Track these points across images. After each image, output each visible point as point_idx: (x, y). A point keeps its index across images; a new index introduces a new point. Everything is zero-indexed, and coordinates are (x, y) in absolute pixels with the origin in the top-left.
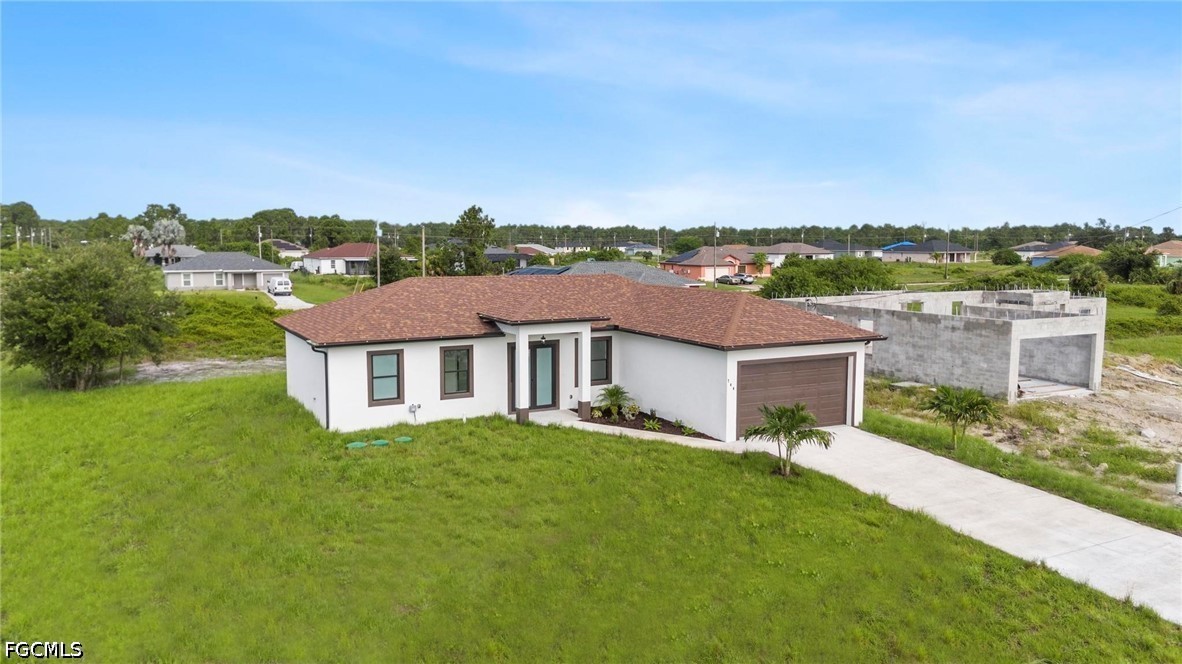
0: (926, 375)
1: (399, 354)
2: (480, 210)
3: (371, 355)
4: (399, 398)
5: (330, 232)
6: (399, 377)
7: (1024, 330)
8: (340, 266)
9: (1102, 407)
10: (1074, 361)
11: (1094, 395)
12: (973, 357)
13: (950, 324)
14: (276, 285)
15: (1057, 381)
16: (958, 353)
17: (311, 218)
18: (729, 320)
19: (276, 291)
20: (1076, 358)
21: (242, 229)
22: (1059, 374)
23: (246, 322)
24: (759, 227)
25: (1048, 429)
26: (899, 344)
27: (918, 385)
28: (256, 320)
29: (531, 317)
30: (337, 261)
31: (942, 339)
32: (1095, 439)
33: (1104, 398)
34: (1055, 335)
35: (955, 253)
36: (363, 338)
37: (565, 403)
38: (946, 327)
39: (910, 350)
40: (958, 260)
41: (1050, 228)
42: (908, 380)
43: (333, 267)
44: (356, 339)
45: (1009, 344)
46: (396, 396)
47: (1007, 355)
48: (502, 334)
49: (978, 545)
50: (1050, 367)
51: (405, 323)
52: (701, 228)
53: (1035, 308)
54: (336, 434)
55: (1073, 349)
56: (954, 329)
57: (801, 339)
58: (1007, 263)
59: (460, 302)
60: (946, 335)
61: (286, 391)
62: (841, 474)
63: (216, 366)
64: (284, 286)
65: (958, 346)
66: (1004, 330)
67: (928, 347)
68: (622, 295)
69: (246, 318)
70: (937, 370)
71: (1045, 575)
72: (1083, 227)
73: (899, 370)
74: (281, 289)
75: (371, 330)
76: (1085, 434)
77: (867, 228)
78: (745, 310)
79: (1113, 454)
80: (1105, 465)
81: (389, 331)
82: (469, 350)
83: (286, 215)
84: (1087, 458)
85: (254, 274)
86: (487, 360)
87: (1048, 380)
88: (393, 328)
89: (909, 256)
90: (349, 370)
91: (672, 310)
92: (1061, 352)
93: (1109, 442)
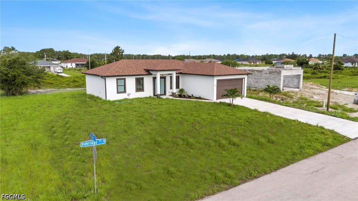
0: (259, 86)
1: (125, 79)
2: (120, 47)
3: (117, 79)
4: (125, 92)
5: (67, 55)
6: (125, 86)
7: (284, 73)
8: (74, 65)
9: (303, 92)
10: (295, 82)
11: (300, 90)
12: (271, 81)
13: (265, 72)
14: (58, 70)
15: (291, 87)
16: (267, 80)
17: (59, 51)
18: (213, 69)
19: (58, 72)
20: (296, 81)
21: (37, 55)
22: (291, 85)
23: (55, 79)
24: (198, 55)
25: (291, 97)
26: (251, 78)
27: (257, 89)
28: (58, 79)
29: (161, 69)
30: (73, 64)
31: (263, 76)
32: (302, 99)
33: (303, 91)
34: (291, 74)
35: (255, 61)
36: (115, 74)
37: (168, 94)
38: (264, 73)
39: (254, 80)
40: (255, 63)
41: (279, 55)
42: (254, 88)
43: (72, 65)
44: (113, 75)
45: (281, 77)
46: (124, 91)
47: (280, 79)
48: (152, 74)
49: (282, 118)
50: (289, 84)
51: (125, 71)
52: (181, 55)
53: (285, 69)
54: (109, 101)
55: (295, 79)
56: (266, 73)
57: (232, 74)
58: (269, 64)
59: (138, 66)
60: (264, 75)
61: (86, 93)
62: (245, 106)
63: (52, 90)
64: (60, 70)
65: (267, 78)
66: (280, 73)
67: (259, 79)
68: (180, 65)
69: (55, 78)
70: (262, 85)
71: (298, 122)
72: (288, 55)
73: (251, 86)
74: (59, 71)
75: (117, 73)
76: (300, 98)
77: (229, 55)
78: (217, 67)
79: (307, 102)
80: (306, 104)
81: (122, 73)
82: (142, 79)
83: (51, 50)
84: (301, 103)
85: (49, 67)
86: (148, 81)
87: (289, 87)
88: (122, 72)
89: (242, 62)
90: (112, 83)
91: (196, 68)
92: (292, 80)
93: (306, 100)
